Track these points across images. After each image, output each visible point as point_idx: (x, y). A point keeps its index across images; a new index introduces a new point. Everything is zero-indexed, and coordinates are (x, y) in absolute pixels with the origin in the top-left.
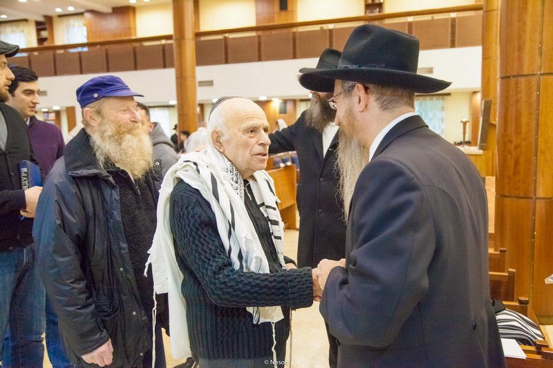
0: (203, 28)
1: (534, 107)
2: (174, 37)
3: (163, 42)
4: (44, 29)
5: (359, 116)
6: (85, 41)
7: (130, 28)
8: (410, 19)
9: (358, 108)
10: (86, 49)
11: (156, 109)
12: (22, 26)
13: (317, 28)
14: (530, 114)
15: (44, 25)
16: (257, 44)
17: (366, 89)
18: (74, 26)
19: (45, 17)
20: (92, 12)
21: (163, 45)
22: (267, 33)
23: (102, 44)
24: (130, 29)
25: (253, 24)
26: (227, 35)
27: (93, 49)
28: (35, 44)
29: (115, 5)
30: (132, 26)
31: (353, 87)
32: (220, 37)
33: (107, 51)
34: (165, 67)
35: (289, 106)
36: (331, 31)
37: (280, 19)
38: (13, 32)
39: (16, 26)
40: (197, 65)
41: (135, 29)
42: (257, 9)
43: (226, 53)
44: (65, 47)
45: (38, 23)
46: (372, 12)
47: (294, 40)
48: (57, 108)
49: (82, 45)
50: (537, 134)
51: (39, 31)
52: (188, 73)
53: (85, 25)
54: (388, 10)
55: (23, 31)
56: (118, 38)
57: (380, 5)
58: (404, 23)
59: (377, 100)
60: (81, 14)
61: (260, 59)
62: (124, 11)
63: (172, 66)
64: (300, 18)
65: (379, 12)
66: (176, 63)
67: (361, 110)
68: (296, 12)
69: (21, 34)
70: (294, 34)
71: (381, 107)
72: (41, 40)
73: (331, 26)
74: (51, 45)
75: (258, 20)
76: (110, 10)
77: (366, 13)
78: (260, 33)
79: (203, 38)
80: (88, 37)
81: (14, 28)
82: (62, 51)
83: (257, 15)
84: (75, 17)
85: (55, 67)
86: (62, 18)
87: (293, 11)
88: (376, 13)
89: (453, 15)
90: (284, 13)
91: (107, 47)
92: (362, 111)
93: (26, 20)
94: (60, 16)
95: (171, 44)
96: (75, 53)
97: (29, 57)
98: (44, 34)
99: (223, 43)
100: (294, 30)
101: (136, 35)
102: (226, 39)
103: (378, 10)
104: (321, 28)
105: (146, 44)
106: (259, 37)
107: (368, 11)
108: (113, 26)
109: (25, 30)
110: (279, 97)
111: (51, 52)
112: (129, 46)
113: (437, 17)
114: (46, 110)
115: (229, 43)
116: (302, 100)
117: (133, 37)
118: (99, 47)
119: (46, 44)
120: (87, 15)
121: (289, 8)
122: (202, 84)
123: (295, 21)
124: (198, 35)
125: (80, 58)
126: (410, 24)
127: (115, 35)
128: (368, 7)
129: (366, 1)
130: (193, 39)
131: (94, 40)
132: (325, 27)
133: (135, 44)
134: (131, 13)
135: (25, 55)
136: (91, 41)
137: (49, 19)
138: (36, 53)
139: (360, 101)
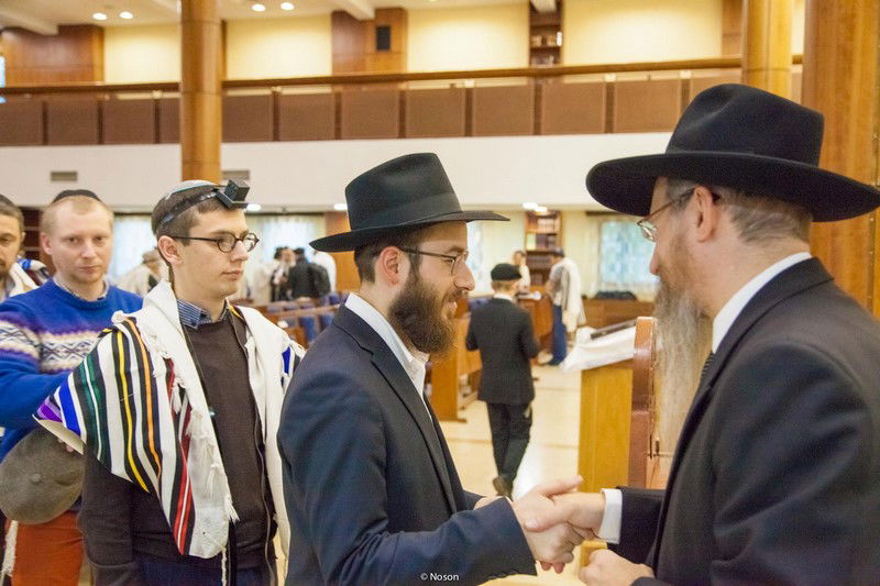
0: (232, 75)
1: (865, 245)
2: (181, 88)
3: (157, 95)
7: (91, 66)
8: (610, 78)
9: (694, 234)
11: (136, 218)
13: (444, 84)
14: (859, 256)
16: (333, 108)
17: (716, 198)
20: (19, 30)
21: (157, 101)
22: (353, 89)
23: (35, 91)
24: (91, 68)
25: (326, 71)
26: (278, 89)
27: (17, 99)
29: (65, 22)
30: (96, 61)
31: (689, 194)
32: (266, 92)
33: (45, 104)
34: (158, 140)
36: (469, 91)
37: (376, 66)
40: (224, 140)
41: (102, 68)
42: (334, 44)
46: (542, 63)
47: (402, 102)
50: (871, 292)
52: (207, 156)
53: (2, 54)
54: (569, 60)
56: (68, 83)
57: (556, 51)
58: (598, 85)
59: (735, 220)
61: (338, 136)
62: (82, 34)
63: (174, 139)
64: (413, 66)
65: (555, 62)
66: (183, 133)
67: (703, 237)
68: (406, 54)
70: (403, 93)
71: (743, 235)
73: (469, 83)
75: (335, 66)
76: (53, 30)
77: (530, 63)
78: (339, 89)
79: (232, 93)
80: (7, 77)
83: (335, 56)
87: (401, 54)
88: (549, 64)
89: (685, 76)
90: (383, 56)
91: (45, 98)
92: (703, 241)
95: (176, 101)
99: (271, 104)
100: (403, 86)
101: (102, 79)
102: (276, 95)
103: (552, 58)
104: (452, 85)
105: (123, 96)
106: (338, 96)
107: (534, 60)
108: (56, 60)
112: (90, 98)
113: (657, 76)
115: (282, 103)
117: (99, 83)
118: (28, 96)
120: (8, 36)
121: (394, 46)
122: (228, 175)
123: (404, 71)
124: (228, 85)
126: (610, 87)
127: (61, 76)
128: (535, 52)
129: (531, 42)
130: (217, 93)
131: (20, 84)
132: (459, 84)
133: (100, 96)
134: (96, 39)
136: (13, 85)
139: (701, 219)
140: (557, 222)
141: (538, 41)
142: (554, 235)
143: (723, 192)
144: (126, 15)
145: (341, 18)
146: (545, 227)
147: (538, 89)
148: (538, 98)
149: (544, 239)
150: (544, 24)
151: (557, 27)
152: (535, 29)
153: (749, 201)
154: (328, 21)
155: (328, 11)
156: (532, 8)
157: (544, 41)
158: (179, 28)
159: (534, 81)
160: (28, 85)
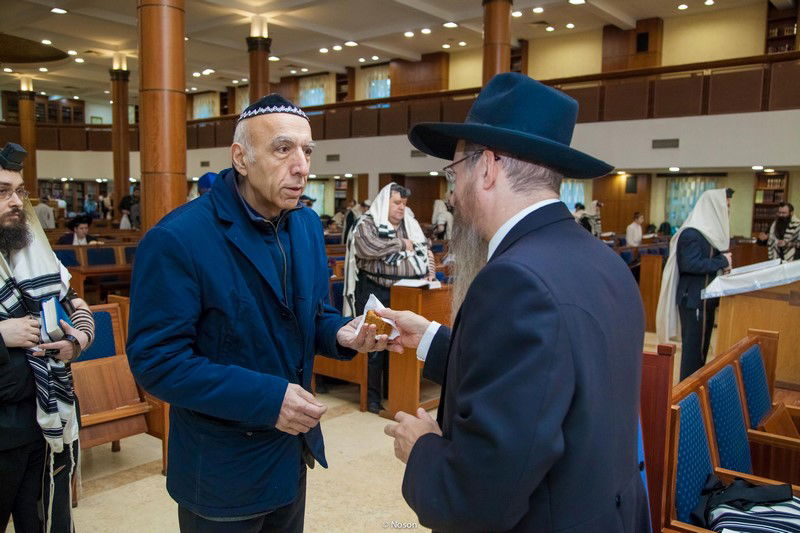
4: (345, 83)
6: (387, 96)
7: (440, 80)
9: (481, 183)
10: (387, 106)
12: (323, 80)
13: (687, 75)
15: (345, 79)
16: (598, 98)
17: (497, 159)
18: (377, 79)
19: (347, 68)
20: (399, 60)
22: (616, 82)
23: (406, 99)
25: (596, 70)
27: (396, 105)
28: (333, 100)
29: (425, 52)
30: (444, 77)
31: (480, 154)
33: (409, 107)
35: (641, 184)
36: (707, 78)
37: (637, 64)
38: (312, 87)
39: (316, 80)
41: (447, 80)
42: (604, 51)
44: (364, 103)
45: (339, 76)
46: (777, 50)
47: (651, 92)
48: (349, 175)
49: (384, 101)
51: (339, 85)
53: (389, 77)
55: (323, 86)
56: (425, 92)
57: (792, 40)
59: (509, 175)
60: (388, 63)
61: (601, 119)
64: (666, 62)
65: (789, 49)
67: (487, 185)
68: (661, 54)
69: (321, 89)
70: (652, 83)
72: (340, 96)
73: (707, 72)
74: (351, 101)
75: (604, 66)
76: (419, 58)
77: (766, 51)
78: (604, 83)
80: (391, 91)
81: (315, 83)
82: (358, 109)
83: (604, 59)
84: (379, 68)
85: (351, 127)
86: (366, 70)
87: (658, 54)
88: (784, 51)
90: (642, 56)
91: (410, 102)
92: (487, 189)
93: (327, 73)
94: (364, 67)
96: (373, 110)
97: (324, 116)
98: (345, 88)
100: (652, 78)
101: (447, 88)
103: (787, 46)
104: (693, 75)
105: (456, 99)
106: (602, 88)
107: (770, 49)
108: (421, 77)
109: (325, 85)
110: (627, 171)
111: (348, 110)
112: (436, 101)
114: (338, 178)
116: (660, 175)
117: (443, 91)
118: (402, 102)
119: (345, 100)
120: (393, 65)
121: (651, 48)
125: (379, 116)
127: (422, 88)
128: (770, 42)
129: (768, 34)
131: (399, 95)
132: (699, 73)
133: (443, 99)
134: (444, 61)
135: (321, 113)
136: (394, 96)
137: (351, 71)
138: (333, 111)
139: (486, 175)
140: (785, 181)
141: (775, 32)
142: (781, 191)
144: (462, 44)
145: (611, 31)
146: (773, 185)
147: (767, 73)
148: (767, 81)
149: (772, 195)
150: (782, 17)
151: (794, 19)
152: (771, 24)
154: (601, 33)
155: (601, 26)
156: (771, 7)
157: (780, 32)
158: (482, 51)
159: (766, 66)
160: (402, 95)
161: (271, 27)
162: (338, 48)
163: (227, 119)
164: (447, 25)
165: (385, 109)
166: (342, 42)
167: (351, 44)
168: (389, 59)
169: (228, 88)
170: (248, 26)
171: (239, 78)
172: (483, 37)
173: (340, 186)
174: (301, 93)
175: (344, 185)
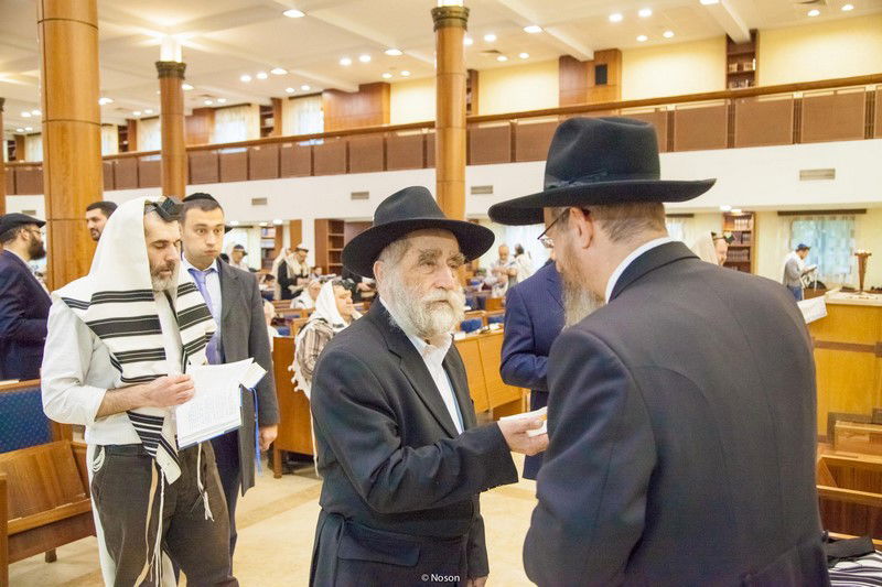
0: (483, 111)
2: (436, 126)
3: (425, 131)
4: (270, 116)
5: (582, 254)
6: (321, 130)
7: (381, 113)
8: (798, 95)
9: (580, 243)
10: (320, 142)
12: (244, 112)
13: (650, 109)
15: (270, 110)
17: (586, 213)
18: (308, 111)
19: (273, 99)
20: (333, 91)
21: (425, 136)
23: (343, 134)
25: (554, 104)
26: (515, 121)
27: (331, 141)
28: (257, 136)
29: (364, 82)
30: (385, 109)
32: (506, 124)
33: (348, 144)
34: (425, 166)
36: (671, 114)
37: (595, 97)
38: (231, 121)
39: (236, 112)
40: (468, 163)
41: (389, 113)
42: (561, 82)
43: (513, 147)
44: (294, 139)
45: (263, 108)
46: (738, 86)
48: (278, 222)
49: (318, 137)
51: (263, 118)
52: (454, 176)
53: (322, 109)
54: (763, 81)
55: (244, 119)
56: (365, 127)
57: (751, 75)
58: (787, 102)
59: (604, 227)
60: (319, 94)
62: (374, 89)
63: (433, 165)
64: (626, 96)
65: (750, 84)
66: (437, 162)
67: (585, 244)
68: (620, 87)
69: (242, 123)
71: (612, 237)
72: (265, 131)
73: (671, 107)
74: (278, 136)
75: (561, 100)
76: (357, 89)
77: (728, 87)
79: (482, 126)
80: (325, 126)
81: (234, 115)
82: (289, 145)
83: (561, 91)
84: (311, 99)
85: (280, 167)
86: (294, 101)
87: (615, 86)
88: (745, 86)
89: (871, 88)
90: (601, 89)
91: (348, 138)
92: (588, 247)
93: (249, 105)
94: (291, 98)
95: (434, 135)
96: (307, 147)
97: (248, 153)
98: (270, 122)
99: (509, 132)
100: (615, 113)
101: (388, 122)
102: (513, 126)
103: (747, 81)
104: (657, 110)
105: (401, 134)
107: (731, 84)
108: (359, 109)
109: (247, 118)
111: (276, 146)
112: (379, 137)
113: (842, 91)
114: (264, 224)
115: (518, 132)
117: (385, 125)
118: (338, 138)
119: (271, 136)
120: (327, 96)
121: (610, 81)
122: (475, 190)
123: (617, 100)
125: (312, 153)
126: (797, 103)
127: (361, 122)
128: (731, 77)
129: (728, 69)
130: (463, 128)
131: (333, 130)
132: (663, 108)
133: (386, 135)
134: (384, 92)
135: (243, 150)
136: (329, 131)
137: (277, 102)
138: (257, 148)
139: (581, 233)
140: (752, 221)
141: (734, 68)
142: (749, 232)
143: (590, 208)
144: (405, 73)
145: (567, 61)
146: (740, 226)
147: (732, 109)
148: (731, 117)
149: (742, 235)
150: (741, 52)
151: (752, 55)
152: (731, 58)
153: (612, 212)
154: (557, 65)
155: (557, 56)
156: (729, 40)
157: (740, 67)
159: (729, 102)
160: (339, 130)
161: (185, 51)
162: (262, 76)
163: (126, 157)
164: (389, 52)
165: (318, 146)
166: (269, 69)
167: (279, 71)
168: (320, 90)
169: (128, 120)
170: (157, 49)
171: (142, 109)
172: (436, 66)
173: (266, 233)
174: (218, 127)
175: (272, 232)
